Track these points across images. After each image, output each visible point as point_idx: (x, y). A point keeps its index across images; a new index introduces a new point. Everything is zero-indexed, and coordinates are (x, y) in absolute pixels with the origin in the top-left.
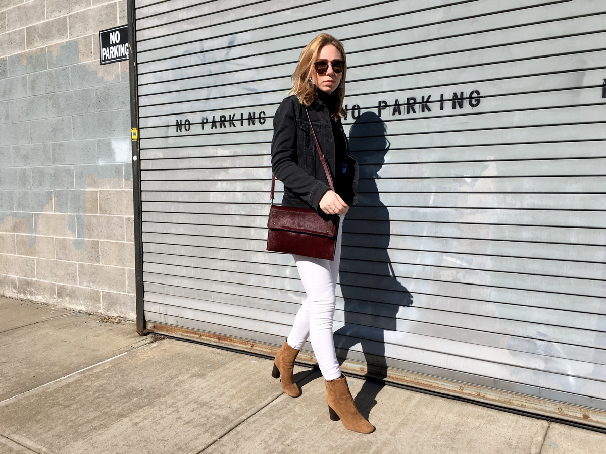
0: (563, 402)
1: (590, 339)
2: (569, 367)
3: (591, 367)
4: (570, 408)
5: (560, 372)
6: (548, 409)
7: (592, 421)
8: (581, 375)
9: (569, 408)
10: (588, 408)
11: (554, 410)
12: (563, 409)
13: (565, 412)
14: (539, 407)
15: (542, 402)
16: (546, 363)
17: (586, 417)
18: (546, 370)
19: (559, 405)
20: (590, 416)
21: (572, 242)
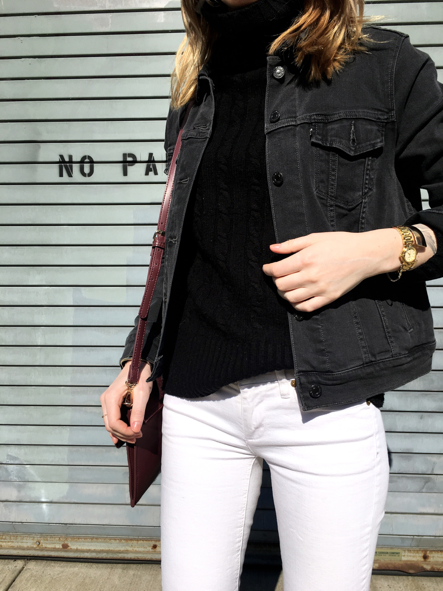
0: (41, 534)
1: (62, 456)
2: (43, 491)
3: (66, 487)
4: (49, 538)
5: (33, 500)
6: (25, 545)
7: (71, 551)
8: (55, 500)
9: (47, 540)
10: (67, 536)
11: (32, 546)
12: (42, 542)
13: (44, 545)
14: (16, 544)
15: (19, 538)
16: (19, 491)
17: (65, 547)
18: (18, 500)
19: (37, 538)
20: (69, 545)
21: (39, 344)
